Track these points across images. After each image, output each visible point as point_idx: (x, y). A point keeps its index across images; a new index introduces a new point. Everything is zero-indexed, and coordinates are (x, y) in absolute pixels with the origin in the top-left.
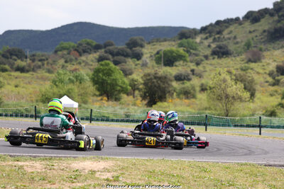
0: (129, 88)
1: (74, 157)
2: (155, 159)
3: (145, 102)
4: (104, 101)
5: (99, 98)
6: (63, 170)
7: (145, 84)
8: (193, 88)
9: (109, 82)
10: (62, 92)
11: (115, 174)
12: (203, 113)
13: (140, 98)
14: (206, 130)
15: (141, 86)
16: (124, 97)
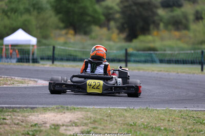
0: (103, 18)
1: (32, 108)
2: (137, 108)
3: (123, 36)
4: (70, 36)
5: (64, 32)
6: (18, 124)
7: (123, 12)
8: (185, 16)
9: (76, 10)
10: (15, 24)
11: (85, 128)
12: (199, 49)
13: (116, 31)
14: (202, 70)
15: (118, 16)
16: (96, 29)
